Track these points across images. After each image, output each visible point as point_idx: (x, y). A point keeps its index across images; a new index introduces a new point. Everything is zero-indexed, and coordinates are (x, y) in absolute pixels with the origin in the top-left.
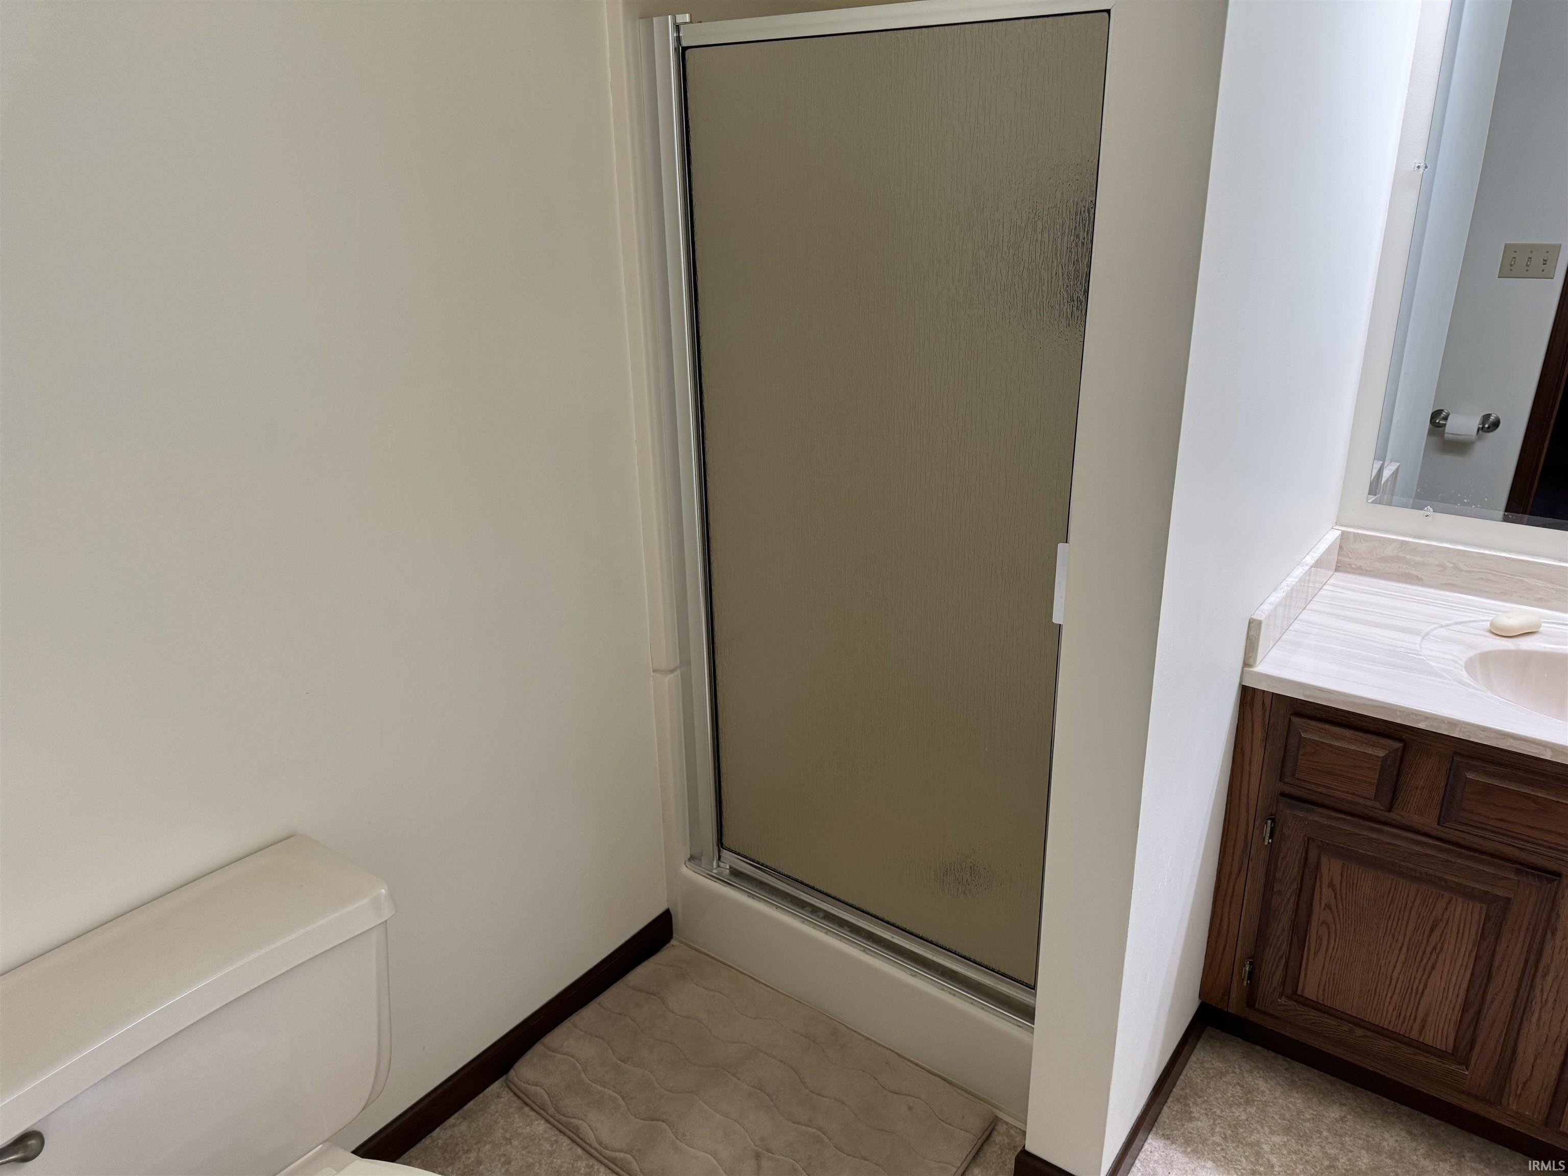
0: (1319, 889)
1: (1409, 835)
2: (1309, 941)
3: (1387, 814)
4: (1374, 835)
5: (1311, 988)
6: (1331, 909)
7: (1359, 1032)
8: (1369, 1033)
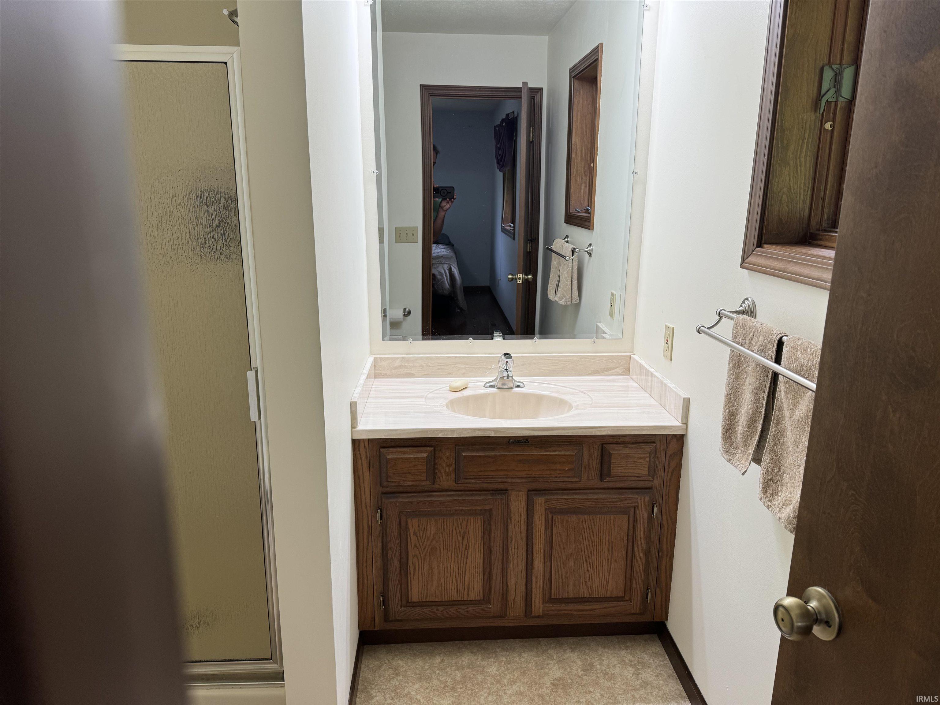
0: (409, 538)
1: (444, 493)
2: (410, 570)
3: (432, 486)
4: (430, 499)
5: (415, 595)
6: (416, 547)
7: (441, 609)
8: (446, 607)
